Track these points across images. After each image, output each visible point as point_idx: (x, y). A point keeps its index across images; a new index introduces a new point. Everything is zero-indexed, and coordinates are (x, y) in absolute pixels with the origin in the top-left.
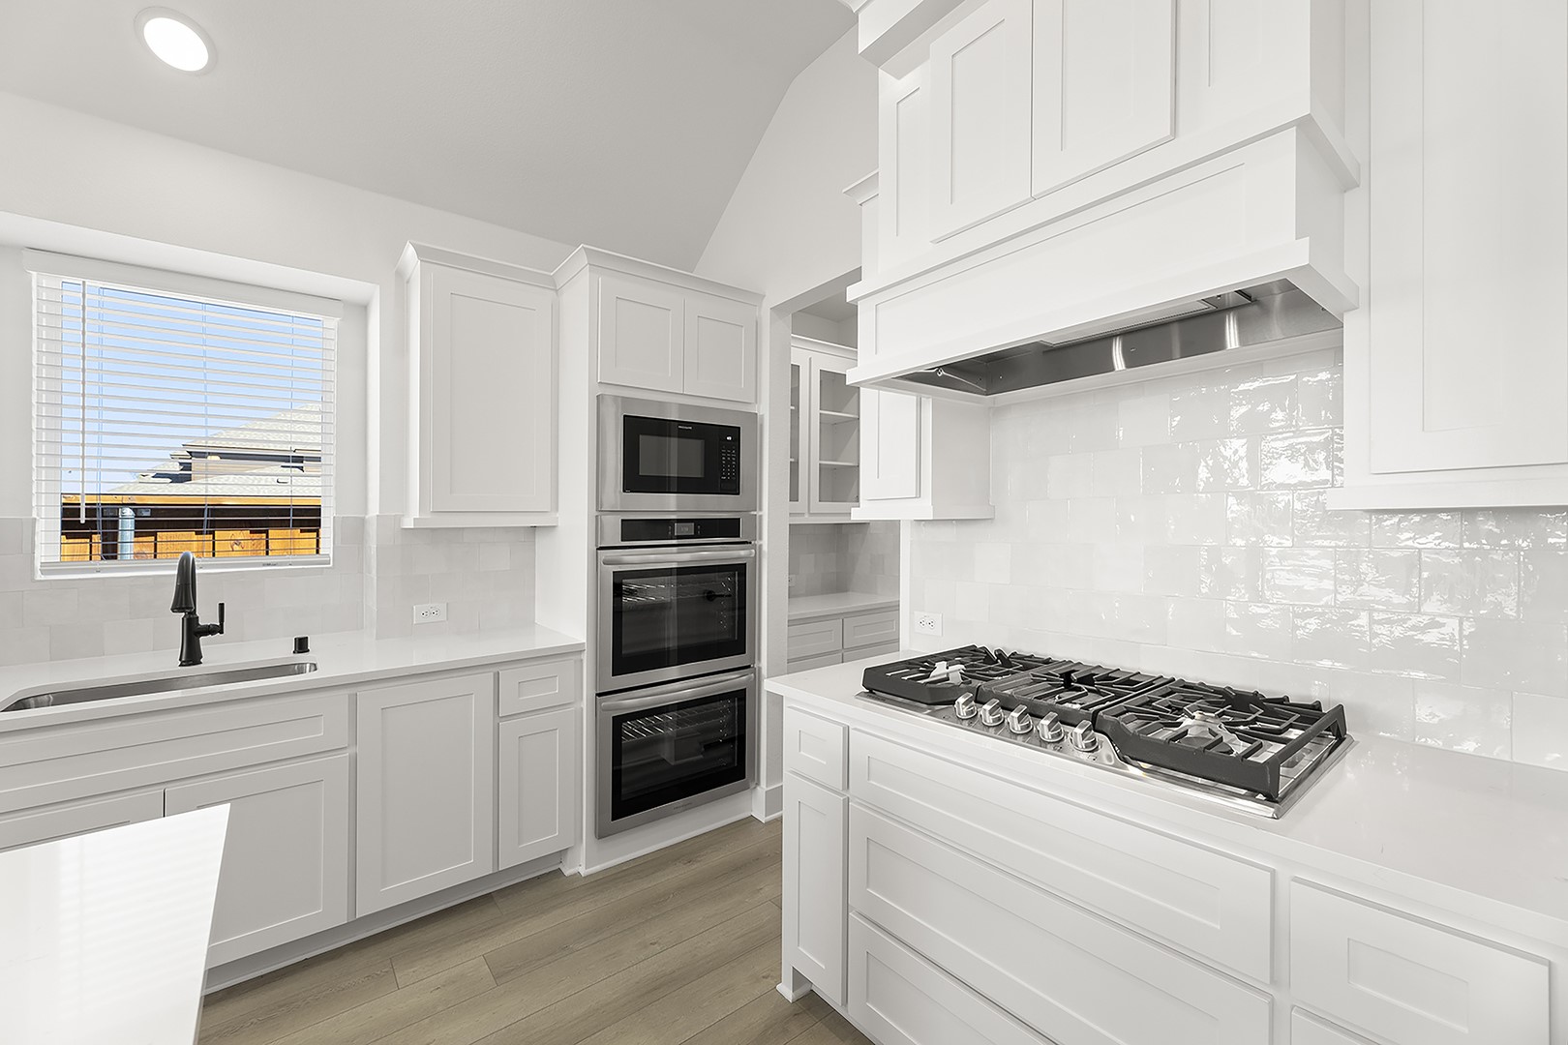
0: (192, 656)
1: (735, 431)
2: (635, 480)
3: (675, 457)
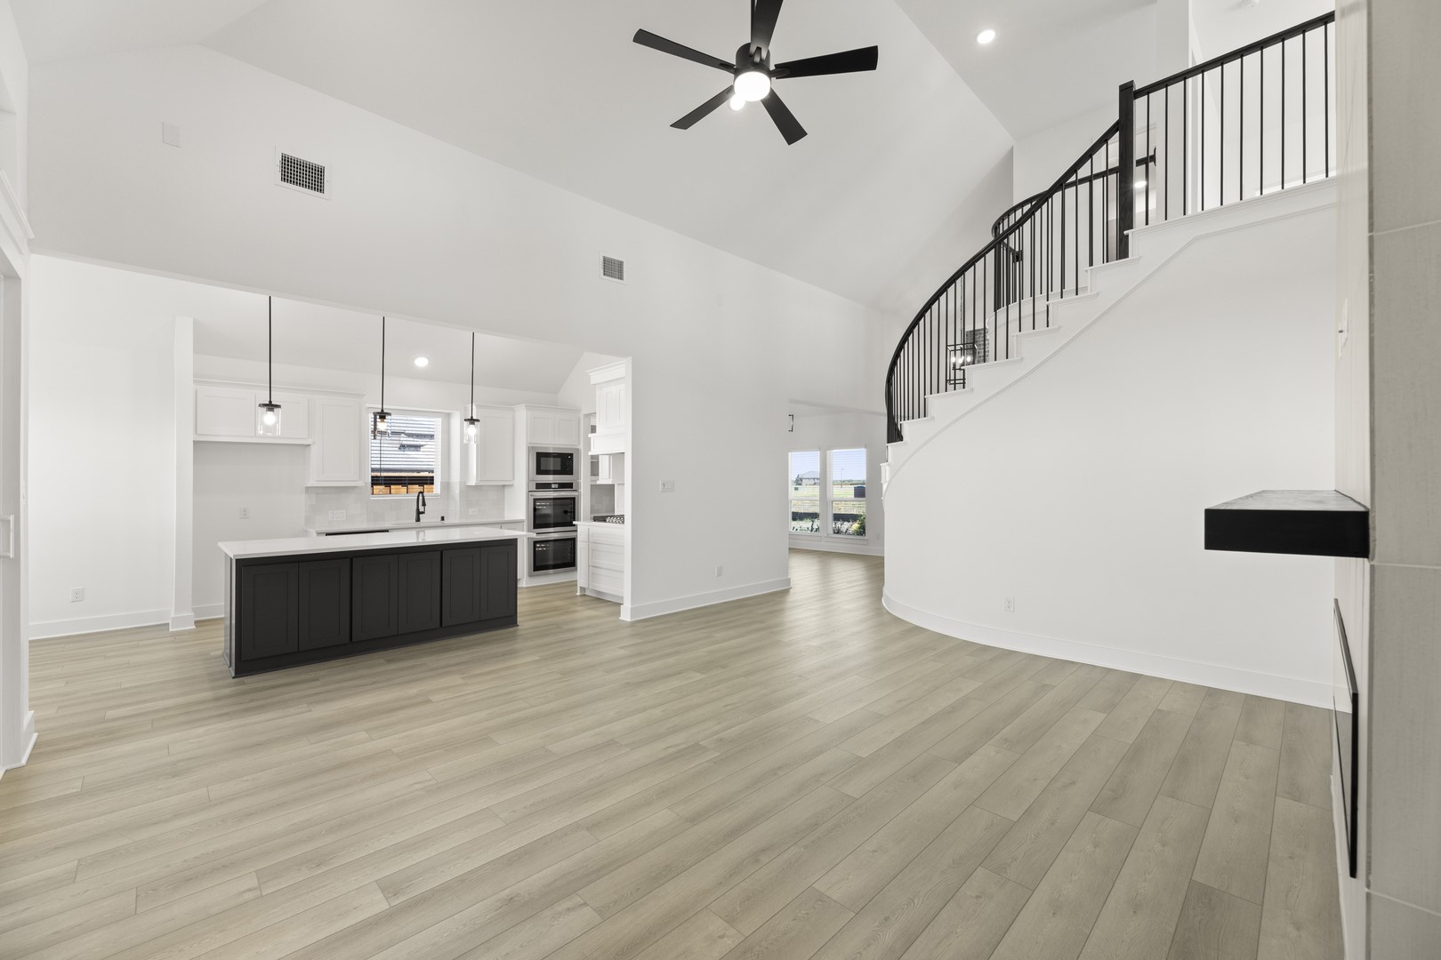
0: (418, 520)
1: (572, 455)
2: (540, 471)
3: (552, 464)
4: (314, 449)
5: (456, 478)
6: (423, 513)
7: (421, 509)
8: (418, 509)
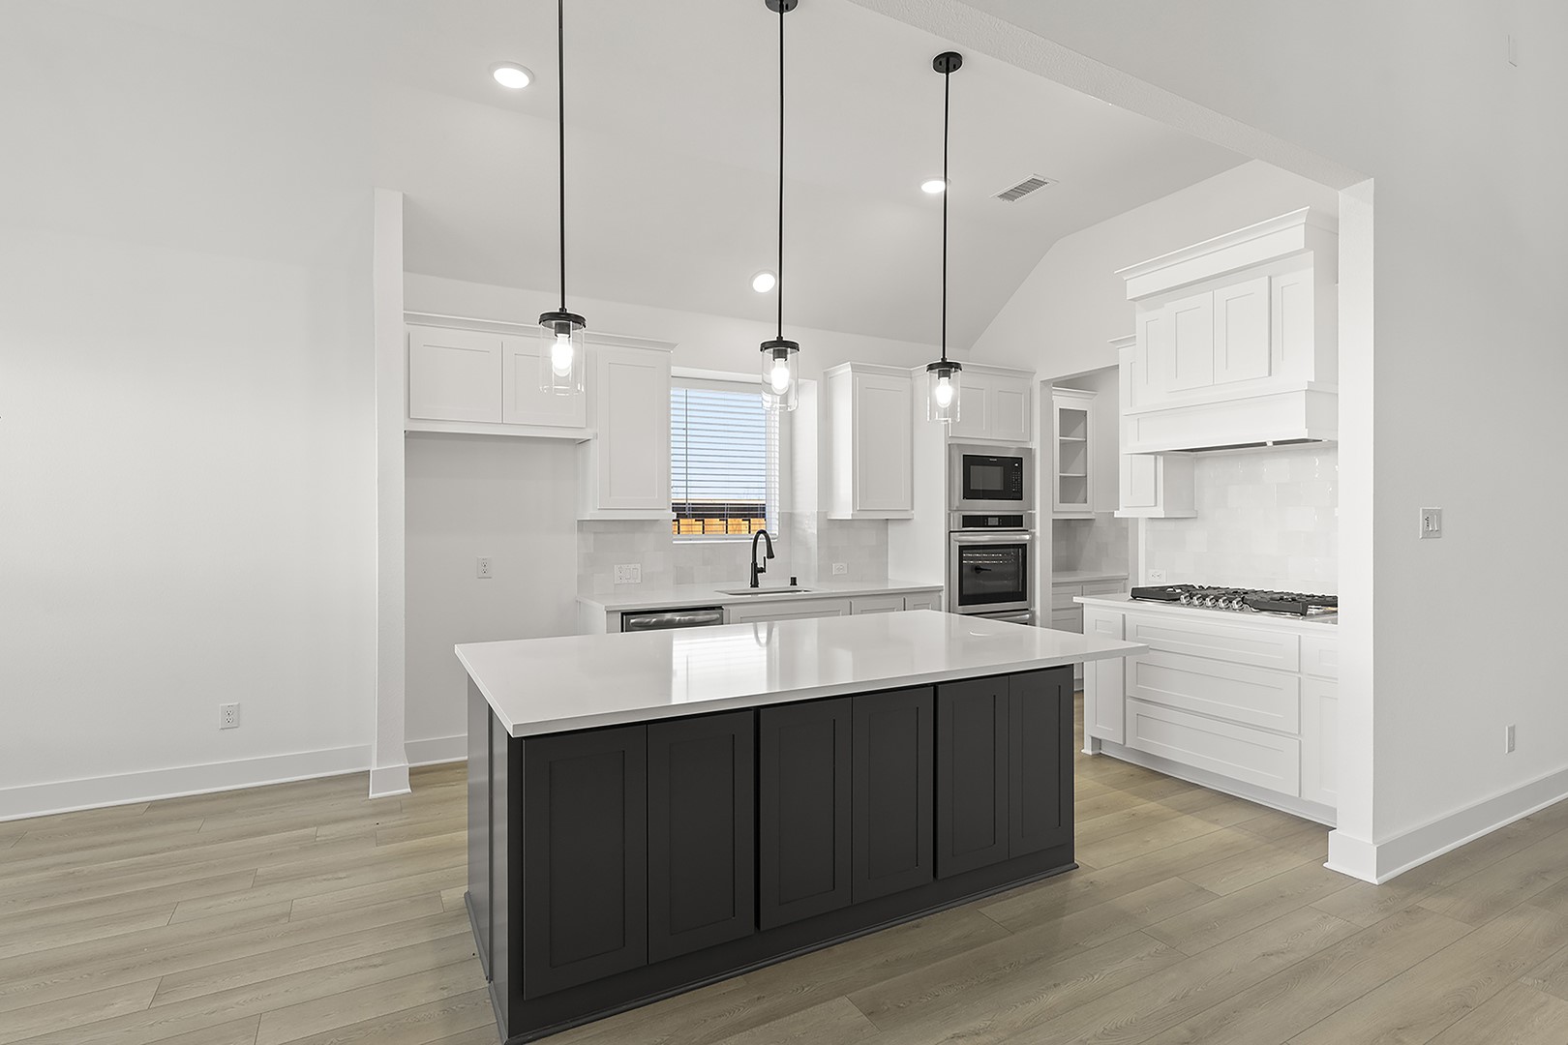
0: (755, 584)
1: (1020, 460)
2: (969, 493)
4: (595, 450)
5: (807, 504)
6: (762, 570)
7: (760, 565)
8: (754, 563)
